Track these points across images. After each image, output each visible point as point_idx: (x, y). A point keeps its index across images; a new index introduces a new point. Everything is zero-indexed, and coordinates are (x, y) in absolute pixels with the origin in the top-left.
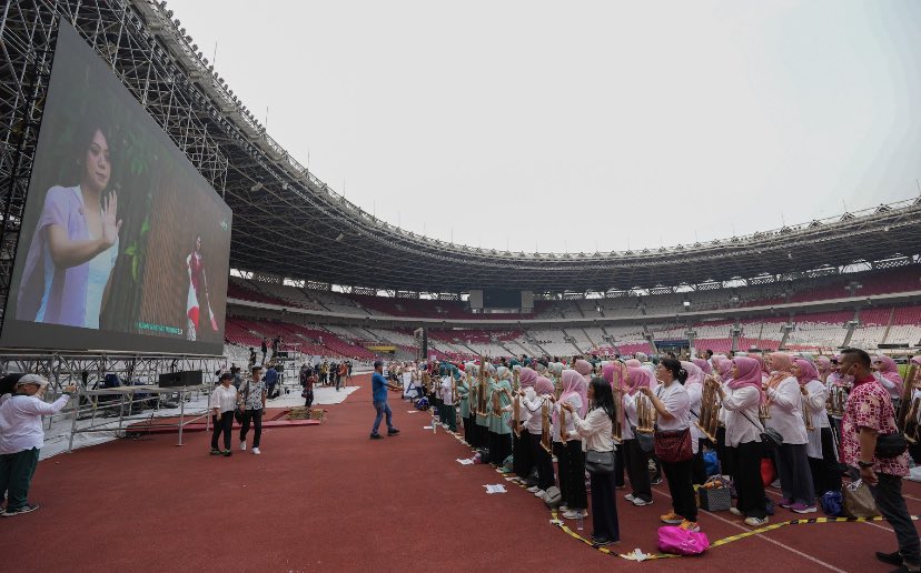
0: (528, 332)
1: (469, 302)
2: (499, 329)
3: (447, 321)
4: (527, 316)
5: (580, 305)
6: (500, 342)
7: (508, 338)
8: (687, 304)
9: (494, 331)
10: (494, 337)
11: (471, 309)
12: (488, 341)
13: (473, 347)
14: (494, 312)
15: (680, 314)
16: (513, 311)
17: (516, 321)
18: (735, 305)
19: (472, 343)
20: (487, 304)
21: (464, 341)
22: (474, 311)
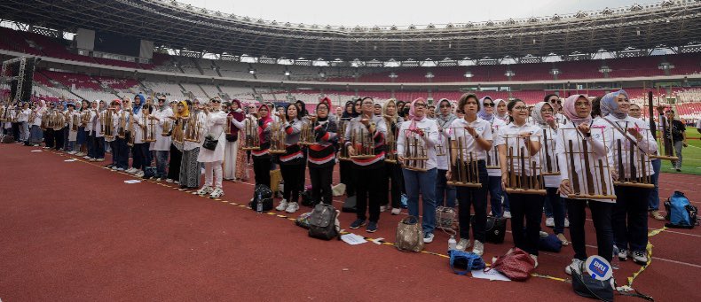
0: (144, 83)
1: (74, 42)
2: (110, 76)
3: (43, 58)
4: (145, 67)
5: (198, 63)
6: (112, 89)
7: (121, 87)
8: (287, 74)
9: (105, 78)
10: (105, 84)
11: (77, 50)
12: (97, 88)
13: (78, 92)
14: (106, 57)
15: (284, 82)
16: (128, 59)
17: (132, 70)
18: (323, 80)
19: (77, 88)
20: (98, 47)
21: (67, 85)
22: (81, 53)
